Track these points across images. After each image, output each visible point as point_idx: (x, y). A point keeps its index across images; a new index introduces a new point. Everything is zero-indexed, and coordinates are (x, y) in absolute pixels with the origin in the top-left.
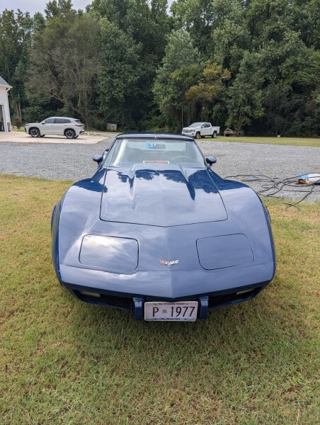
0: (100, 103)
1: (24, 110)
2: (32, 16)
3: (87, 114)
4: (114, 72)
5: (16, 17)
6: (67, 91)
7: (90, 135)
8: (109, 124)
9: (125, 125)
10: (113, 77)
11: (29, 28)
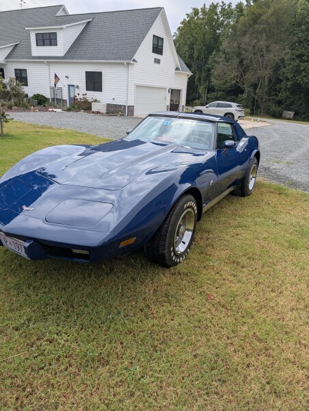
0: (281, 89)
1: (209, 95)
2: (234, 6)
3: (264, 100)
4: (304, 55)
5: (219, 10)
6: (250, 77)
7: (254, 120)
8: (285, 112)
9: (304, 113)
10: (301, 61)
11: (229, 18)
